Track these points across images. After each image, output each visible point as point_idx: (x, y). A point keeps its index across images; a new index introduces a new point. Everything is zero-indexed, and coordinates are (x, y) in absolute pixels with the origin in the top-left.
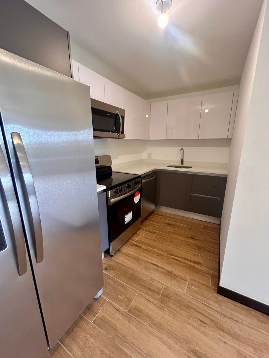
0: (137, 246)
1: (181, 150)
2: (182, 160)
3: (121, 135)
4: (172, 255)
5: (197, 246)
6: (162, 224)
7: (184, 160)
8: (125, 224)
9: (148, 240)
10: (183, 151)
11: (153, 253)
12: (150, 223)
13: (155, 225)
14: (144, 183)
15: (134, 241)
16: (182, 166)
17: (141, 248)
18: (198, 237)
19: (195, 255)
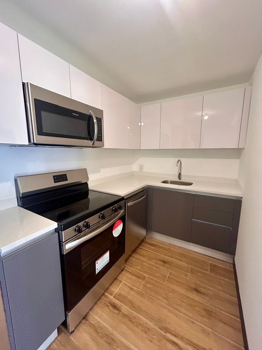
0: (115, 307)
1: (178, 162)
2: (180, 174)
3: (97, 143)
4: (167, 330)
5: (205, 310)
6: (154, 261)
7: (182, 174)
8: (96, 273)
9: (132, 293)
10: (181, 163)
11: (137, 326)
12: (139, 259)
13: (144, 264)
14: (129, 206)
15: (111, 294)
16: (180, 181)
17: (120, 311)
18: (205, 288)
19: (203, 331)
